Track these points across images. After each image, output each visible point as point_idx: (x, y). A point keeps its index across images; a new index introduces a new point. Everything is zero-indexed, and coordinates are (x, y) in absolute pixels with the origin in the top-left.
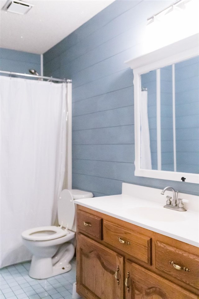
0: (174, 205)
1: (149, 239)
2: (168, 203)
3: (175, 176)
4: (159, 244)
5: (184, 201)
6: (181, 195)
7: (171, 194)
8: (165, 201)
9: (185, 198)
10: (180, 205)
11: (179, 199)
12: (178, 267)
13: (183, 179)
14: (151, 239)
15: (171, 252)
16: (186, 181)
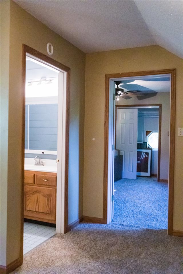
0: (39, 164)
1: (34, 174)
2: (36, 163)
3: (40, 152)
4: (38, 175)
5: (43, 162)
6: (42, 160)
7: (38, 160)
8: (35, 163)
9: (44, 161)
10: (42, 164)
11: (41, 161)
12: (46, 180)
13: (43, 153)
14: (35, 174)
15: (43, 176)
16: (44, 153)
